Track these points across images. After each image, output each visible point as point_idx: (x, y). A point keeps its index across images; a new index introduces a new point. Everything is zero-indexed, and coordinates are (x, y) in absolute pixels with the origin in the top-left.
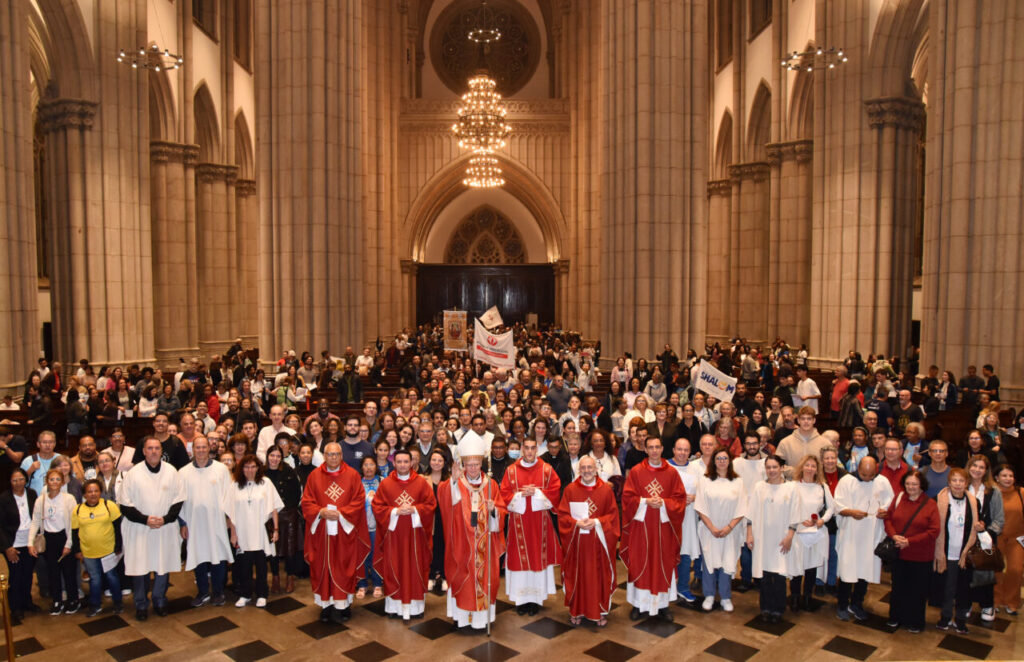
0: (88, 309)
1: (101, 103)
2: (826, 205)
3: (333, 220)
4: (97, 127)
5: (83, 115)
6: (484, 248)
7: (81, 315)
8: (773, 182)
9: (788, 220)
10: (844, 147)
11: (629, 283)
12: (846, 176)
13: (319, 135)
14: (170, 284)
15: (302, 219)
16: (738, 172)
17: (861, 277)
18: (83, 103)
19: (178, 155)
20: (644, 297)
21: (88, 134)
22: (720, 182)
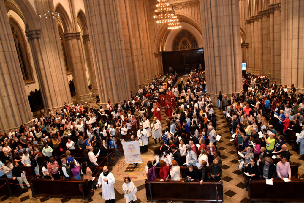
0: (49, 92)
1: (41, 29)
2: (286, 31)
3: (115, 57)
4: (42, 37)
5: (37, 34)
6: (184, 43)
7: (48, 94)
8: (271, 19)
9: (277, 33)
10: (293, 8)
11: (213, 68)
12: (293, 19)
13: (106, 30)
14: (78, 76)
15: (104, 58)
16: (261, 14)
17: (300, 57)
18: (36, 30)
19: (74, 36)
20: (218, 73)
21: (39, 39)
22: (257, 16)
